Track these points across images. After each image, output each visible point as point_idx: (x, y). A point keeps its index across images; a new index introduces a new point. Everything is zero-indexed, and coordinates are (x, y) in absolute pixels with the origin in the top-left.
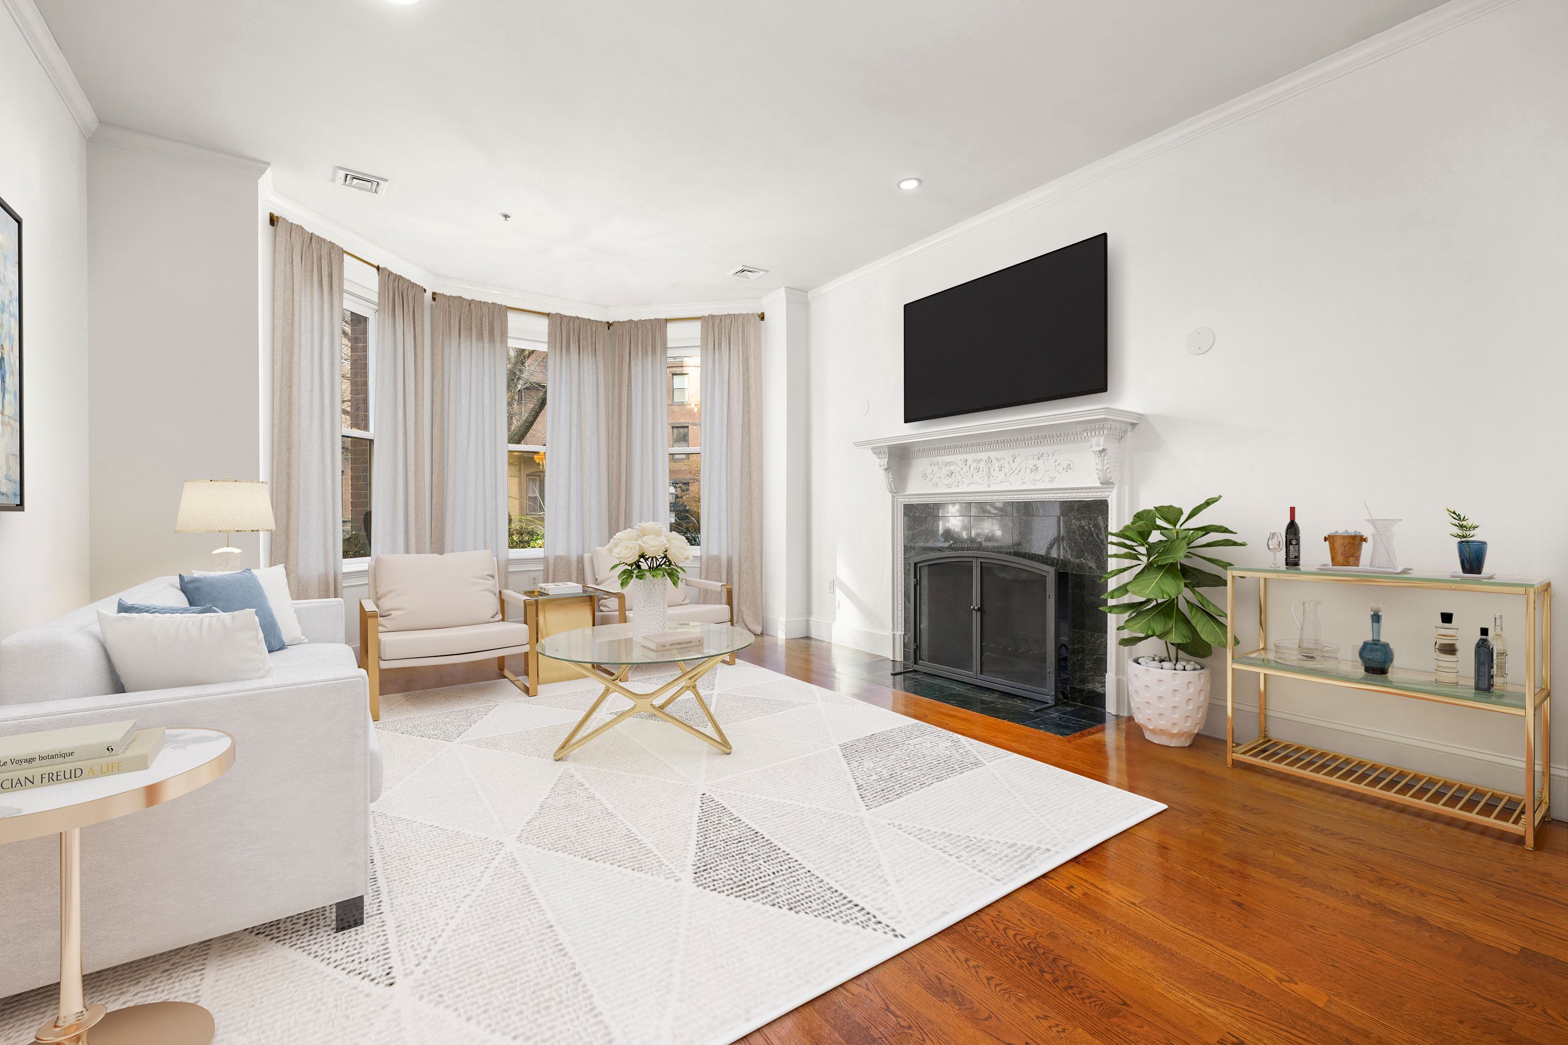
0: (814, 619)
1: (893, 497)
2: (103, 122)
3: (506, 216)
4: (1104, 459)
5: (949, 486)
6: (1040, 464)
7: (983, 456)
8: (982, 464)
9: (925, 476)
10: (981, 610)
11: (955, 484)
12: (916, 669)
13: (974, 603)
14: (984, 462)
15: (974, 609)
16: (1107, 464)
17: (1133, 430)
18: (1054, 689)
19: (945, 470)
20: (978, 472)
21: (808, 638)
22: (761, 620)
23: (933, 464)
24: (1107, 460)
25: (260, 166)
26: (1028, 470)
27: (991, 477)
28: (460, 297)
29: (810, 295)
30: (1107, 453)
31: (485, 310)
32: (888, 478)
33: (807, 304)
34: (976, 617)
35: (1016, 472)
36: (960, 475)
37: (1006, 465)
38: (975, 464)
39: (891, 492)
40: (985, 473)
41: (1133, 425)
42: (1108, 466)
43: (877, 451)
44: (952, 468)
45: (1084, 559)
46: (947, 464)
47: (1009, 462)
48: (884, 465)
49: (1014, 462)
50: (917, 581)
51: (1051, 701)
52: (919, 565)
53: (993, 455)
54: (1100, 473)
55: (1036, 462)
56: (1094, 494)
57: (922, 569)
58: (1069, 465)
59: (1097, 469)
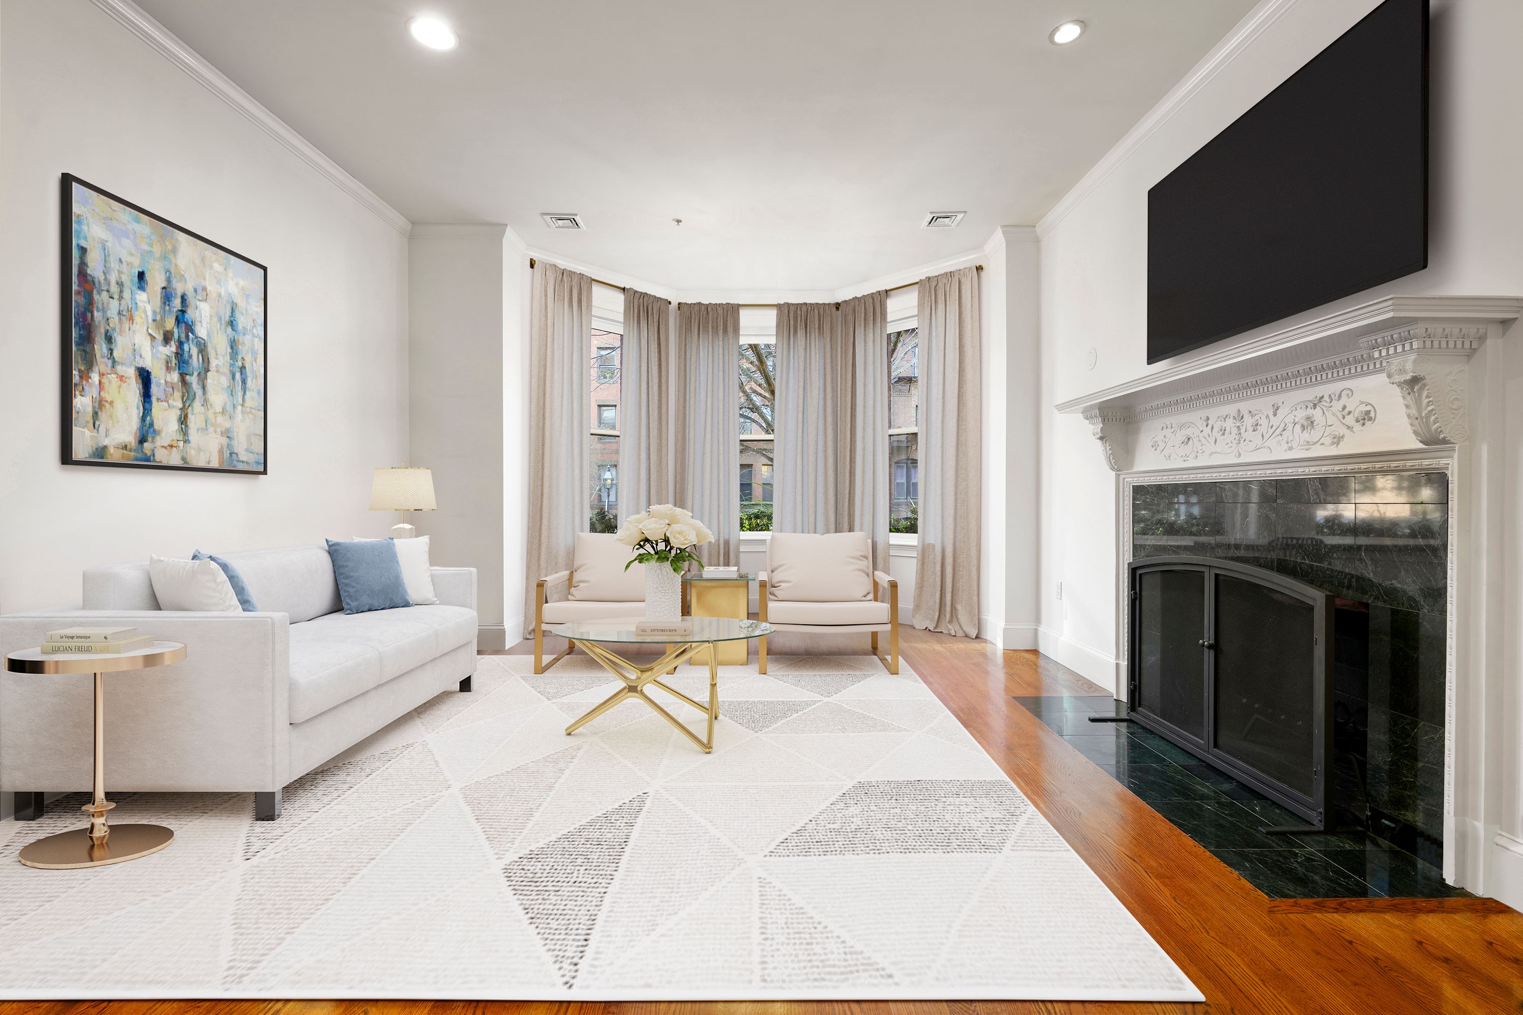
0: (1042, 629)
1: (1118, 476)
2: (414, 223)
3: (679, 221)
4: (1420, 396)
5: (1185, 458)
6: (1317, 414)
7: (1231, 409)
8: (1230, 424)
9: (1155, 446)
10: (1215, 647)
11: (1194, 454)
12: (1133, 718)
13: (1206, 635)
14: (1232, 419)
15: (1203, 645)
16: (1428, 404)
17: (1504, 334)
18: (1323, 804)
19: (1181, 435)
20: (1223, 434)
21: (1035, 652)
22: (977, 622)
23: (1165, 427)
24: (1428, 397)
25: (499, 229)
26: (1298, 428)
27: (1242, 440)
28: (699, 303)
29: (1038, 230)
30: (1425, 385)
31: (720, 311)
32: (1106, 449)
33: (1037, 241)
34: (1209, 657)
35: (1278, 432)
36: (1200, 441)
37: (1264, 422)
38: (1219, 423)
39: (1113, 469)
40: (1233, 436)
41: (1505, 323)
42: (1430, 408)
43: (1087, 413)
44: (1189, 432)
45: (1400, 583)
46: (1182, 426)
47: (1267, 417)
48: (1097, 434)
49: (1275, 415)
50: (1135, 593)
51: (1318, 823)
52: (1139, 572)
53: (1244, 406)
54: (1416, 422)
55: (1310, 412)
56: (1417, 462)
57: (1144, 578)
58: (1368, 413)
59: (1409, 416)
